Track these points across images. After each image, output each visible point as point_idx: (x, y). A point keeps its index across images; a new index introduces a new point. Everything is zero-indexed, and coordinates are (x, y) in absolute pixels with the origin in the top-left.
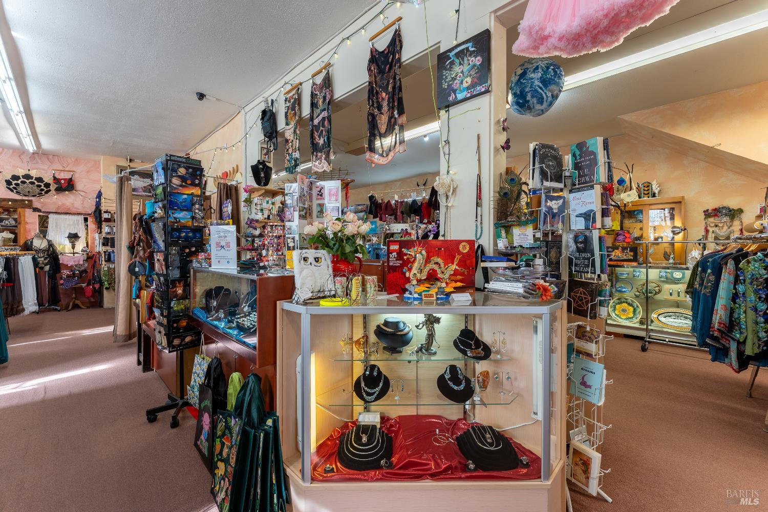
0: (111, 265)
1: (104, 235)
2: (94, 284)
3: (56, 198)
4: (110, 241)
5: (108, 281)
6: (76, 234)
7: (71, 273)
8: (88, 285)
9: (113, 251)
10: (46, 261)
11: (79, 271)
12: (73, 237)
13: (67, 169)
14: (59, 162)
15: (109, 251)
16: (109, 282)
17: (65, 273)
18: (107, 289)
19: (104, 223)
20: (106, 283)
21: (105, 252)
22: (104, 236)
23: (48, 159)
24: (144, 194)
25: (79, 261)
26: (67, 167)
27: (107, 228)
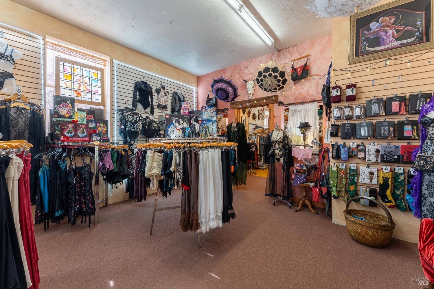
0: (341, 164)
1: (333, 121)
2: (321, 186)
3: (295, 89)
4: (340, 130)
5: (336, 187)
6: (307, 123)
7: (300, 168)
8: (316, 186)
9: (345, 143)
10: (281, 153)
11: (307, 166)
12: (305, 127)
13: (303, 56)
14: (297, 51)
15: (339, 144)
16: (338, 189)
17: (296, 166)
18: (335, 198)
19: (333, 105)
20: (334, 189)
21: (333, 145)
22: (333, 123)
23: (289, 52)
24: (397, 43)
25: (308, 156)
26: (303, 53)
27: (336, 111)
